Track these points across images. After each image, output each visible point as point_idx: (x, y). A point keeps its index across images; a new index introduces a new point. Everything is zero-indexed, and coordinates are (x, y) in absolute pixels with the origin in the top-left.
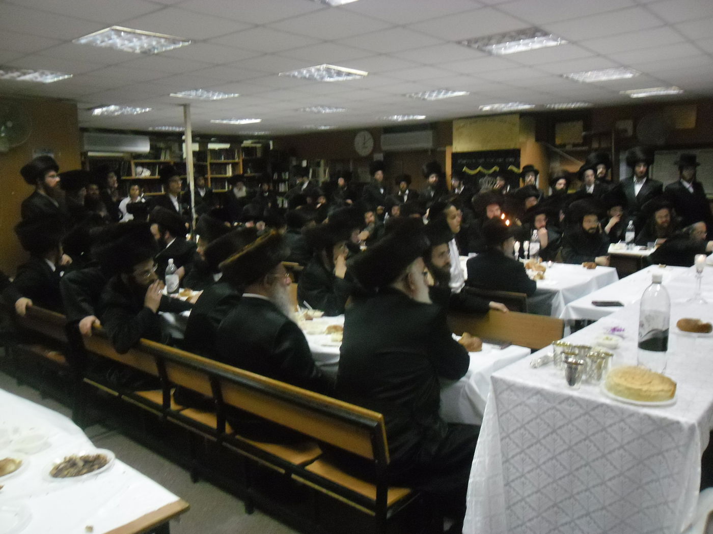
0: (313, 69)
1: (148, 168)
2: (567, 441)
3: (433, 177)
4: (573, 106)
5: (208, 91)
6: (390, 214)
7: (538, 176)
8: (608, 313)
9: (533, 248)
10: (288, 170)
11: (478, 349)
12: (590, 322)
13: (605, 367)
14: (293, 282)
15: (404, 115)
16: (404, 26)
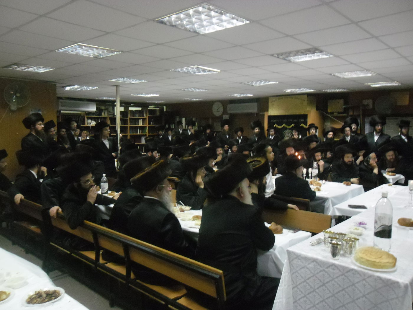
0: (189, 68)
1: (95, 121)
2: (332, 291)
3: (257, 130)
4: (338, 91)
5: (130, 79)
6: (231, 150)
7: (318, 130)
8: (359, 213)
9: (314, 172)
10: (174, 123)
11: (280, 232)
12: (348, 218)
13: (354, 247)
14: (173, 189)
15: (241, 94)
16: (241, 46)
